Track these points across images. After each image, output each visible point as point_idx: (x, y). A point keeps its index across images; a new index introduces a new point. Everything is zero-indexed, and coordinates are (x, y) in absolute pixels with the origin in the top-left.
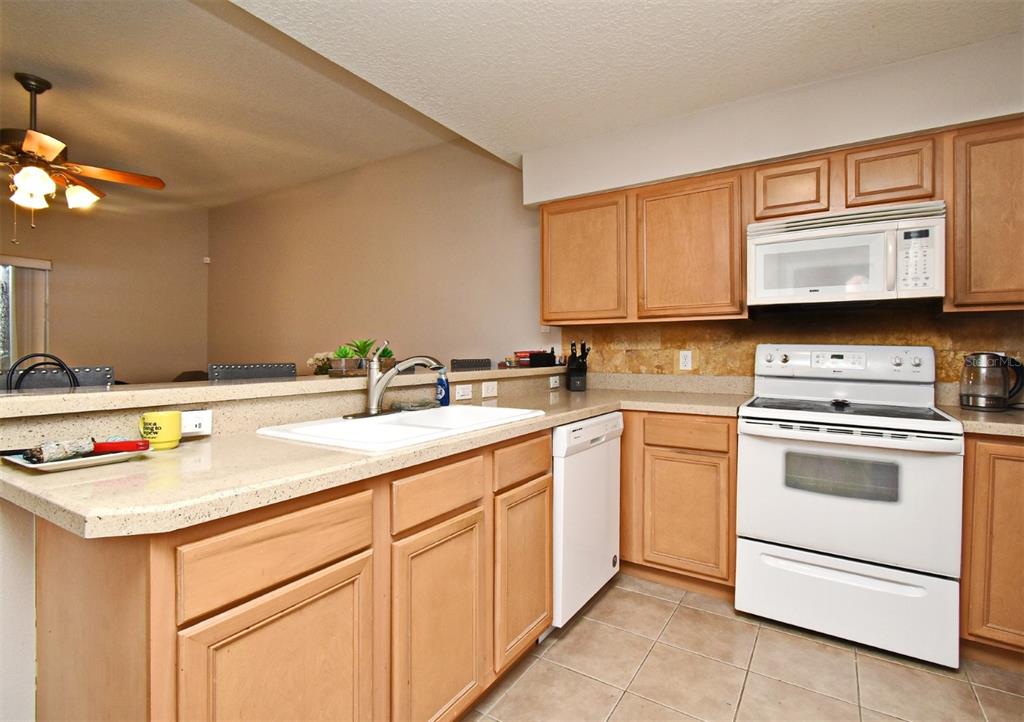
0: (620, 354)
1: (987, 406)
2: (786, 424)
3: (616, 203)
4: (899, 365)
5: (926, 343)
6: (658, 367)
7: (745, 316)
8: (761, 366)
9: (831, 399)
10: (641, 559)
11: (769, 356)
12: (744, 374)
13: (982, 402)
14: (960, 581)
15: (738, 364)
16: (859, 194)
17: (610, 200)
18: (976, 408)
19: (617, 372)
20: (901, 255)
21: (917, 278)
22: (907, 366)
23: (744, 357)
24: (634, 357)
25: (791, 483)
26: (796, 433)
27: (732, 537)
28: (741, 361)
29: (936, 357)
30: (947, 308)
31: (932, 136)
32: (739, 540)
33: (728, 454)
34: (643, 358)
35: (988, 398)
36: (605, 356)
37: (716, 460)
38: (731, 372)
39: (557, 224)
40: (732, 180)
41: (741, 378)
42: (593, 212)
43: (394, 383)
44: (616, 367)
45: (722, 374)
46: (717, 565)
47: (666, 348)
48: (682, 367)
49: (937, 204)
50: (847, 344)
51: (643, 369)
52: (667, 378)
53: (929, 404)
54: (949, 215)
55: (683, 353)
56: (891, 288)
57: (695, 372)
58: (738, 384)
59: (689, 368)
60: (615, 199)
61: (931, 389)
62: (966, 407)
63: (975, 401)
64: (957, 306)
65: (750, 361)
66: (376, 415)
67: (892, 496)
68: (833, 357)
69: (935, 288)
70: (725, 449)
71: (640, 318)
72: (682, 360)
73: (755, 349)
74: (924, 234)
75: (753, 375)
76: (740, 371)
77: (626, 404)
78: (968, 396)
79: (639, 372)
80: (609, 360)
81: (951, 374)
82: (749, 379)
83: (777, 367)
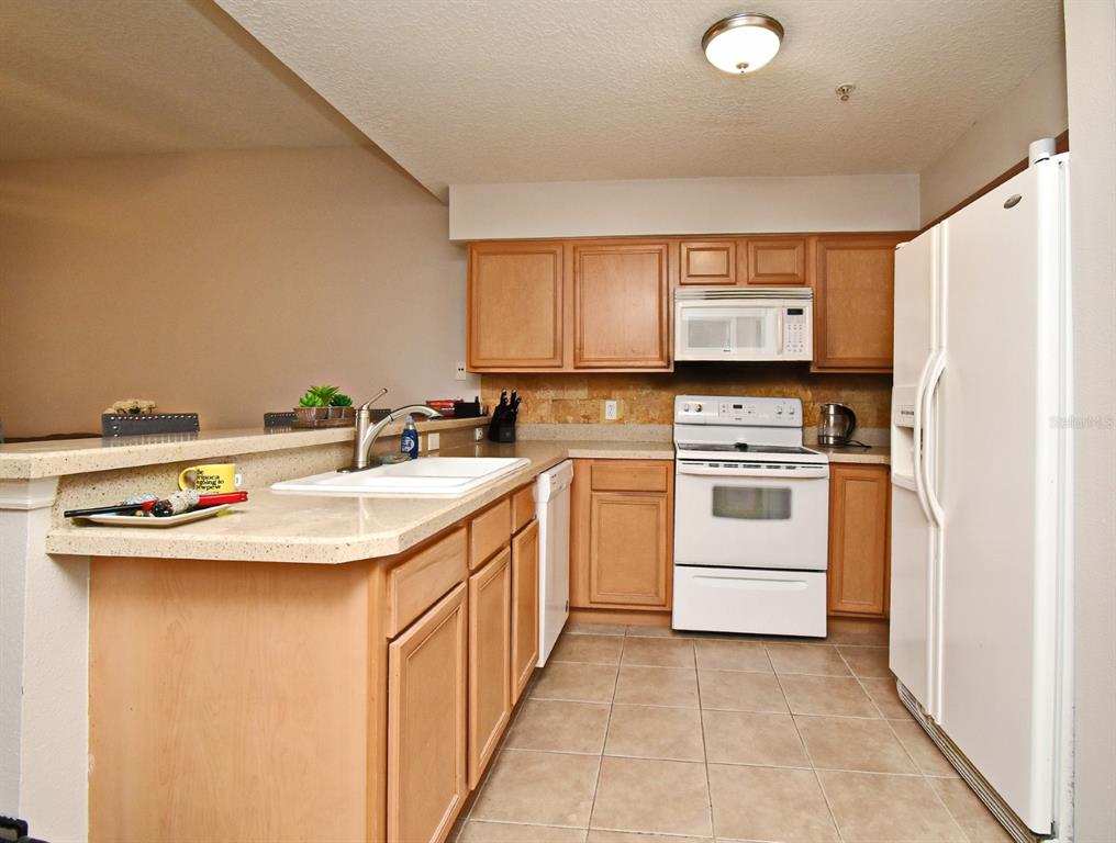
0: (546, 405)
1: (835, 443)
2: (714, 463)
3: (553, 253)
4: (780, 413)
5: (796, 396)
6: (585, 417)
7: (671, 370)
8: (680, 415)
9: (734, 443)
10: (588, 601)
11: (687, 406)
12: (664, 423)
13: (831, 441)
14: (827, 572)
15: (658, 413)
16: (757, 275)
17: (546, 249)
18: (828, 445)
19: (543, 422)
20: (786, 325)
21: (795, 346)
22: (785, 415)
23: (663, 407)
24: (561, 406)
25: (717, 513)
26: (722, 470)
27: (670, 564)
28: (661, 410)
29: (803, 407)
30: (813, 370)
31: (802, 238)
32: (676, 568)
33: (668, 494)
34: (570, 408)
35: (835, 437)
36: (530, 405)
37: (656, 500)
38: (652, 421)
39: (489, 266)
40: (660, 247)
41: (662, 426)
42: (529, 258)
43: (384, 433)
44: (542, 417)
45: (644, 423)
46: (657, 594)
47: (593, 398)
48: (608, 417)
49: (808, 291)
50: (743, 396)
51: (570, 419)
52: (595, 426)
53: (799, 444)
54: (815, 298)
55: (608, 403)
56: (780, 352)
57: (620, 421)
58: (660, 430)
59: (614, 418)
60: (553, 248)
61: (799, 432)
62: (822, 445)
63: (828, 441)
64: (819, 368)
65: (670, 411)
66: (363, 469)
67: (785, 514)
68: (735, 407)
69: (805, 353)
70: (663, 488)
71: (576, 368)
72: (607, 410)
73: (674, 399)
74: (799, 312)
75: (672, 423)
76: (660, 420)
77: (573, 453)
78: (823, 436)
79: (566, 422)
80: (534, 411)
81: (811, 420)
82: (668, 427)
83: (693, 415)
